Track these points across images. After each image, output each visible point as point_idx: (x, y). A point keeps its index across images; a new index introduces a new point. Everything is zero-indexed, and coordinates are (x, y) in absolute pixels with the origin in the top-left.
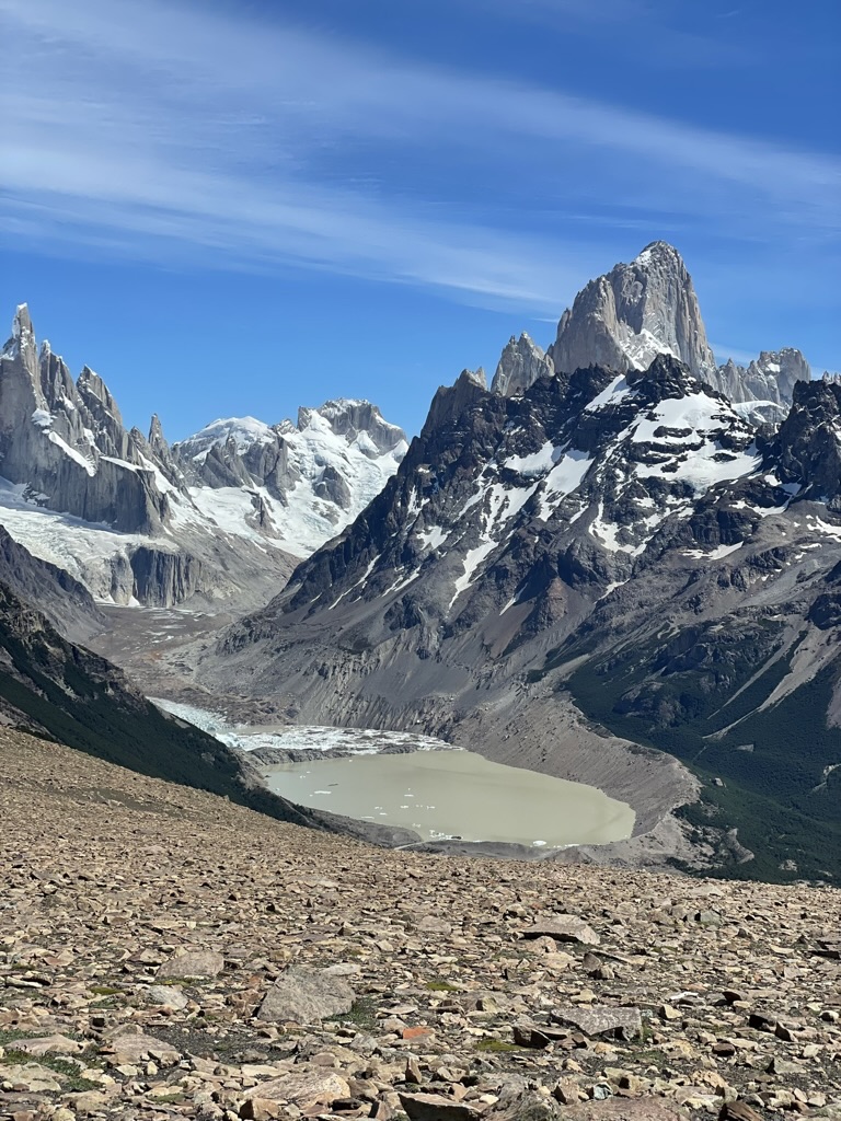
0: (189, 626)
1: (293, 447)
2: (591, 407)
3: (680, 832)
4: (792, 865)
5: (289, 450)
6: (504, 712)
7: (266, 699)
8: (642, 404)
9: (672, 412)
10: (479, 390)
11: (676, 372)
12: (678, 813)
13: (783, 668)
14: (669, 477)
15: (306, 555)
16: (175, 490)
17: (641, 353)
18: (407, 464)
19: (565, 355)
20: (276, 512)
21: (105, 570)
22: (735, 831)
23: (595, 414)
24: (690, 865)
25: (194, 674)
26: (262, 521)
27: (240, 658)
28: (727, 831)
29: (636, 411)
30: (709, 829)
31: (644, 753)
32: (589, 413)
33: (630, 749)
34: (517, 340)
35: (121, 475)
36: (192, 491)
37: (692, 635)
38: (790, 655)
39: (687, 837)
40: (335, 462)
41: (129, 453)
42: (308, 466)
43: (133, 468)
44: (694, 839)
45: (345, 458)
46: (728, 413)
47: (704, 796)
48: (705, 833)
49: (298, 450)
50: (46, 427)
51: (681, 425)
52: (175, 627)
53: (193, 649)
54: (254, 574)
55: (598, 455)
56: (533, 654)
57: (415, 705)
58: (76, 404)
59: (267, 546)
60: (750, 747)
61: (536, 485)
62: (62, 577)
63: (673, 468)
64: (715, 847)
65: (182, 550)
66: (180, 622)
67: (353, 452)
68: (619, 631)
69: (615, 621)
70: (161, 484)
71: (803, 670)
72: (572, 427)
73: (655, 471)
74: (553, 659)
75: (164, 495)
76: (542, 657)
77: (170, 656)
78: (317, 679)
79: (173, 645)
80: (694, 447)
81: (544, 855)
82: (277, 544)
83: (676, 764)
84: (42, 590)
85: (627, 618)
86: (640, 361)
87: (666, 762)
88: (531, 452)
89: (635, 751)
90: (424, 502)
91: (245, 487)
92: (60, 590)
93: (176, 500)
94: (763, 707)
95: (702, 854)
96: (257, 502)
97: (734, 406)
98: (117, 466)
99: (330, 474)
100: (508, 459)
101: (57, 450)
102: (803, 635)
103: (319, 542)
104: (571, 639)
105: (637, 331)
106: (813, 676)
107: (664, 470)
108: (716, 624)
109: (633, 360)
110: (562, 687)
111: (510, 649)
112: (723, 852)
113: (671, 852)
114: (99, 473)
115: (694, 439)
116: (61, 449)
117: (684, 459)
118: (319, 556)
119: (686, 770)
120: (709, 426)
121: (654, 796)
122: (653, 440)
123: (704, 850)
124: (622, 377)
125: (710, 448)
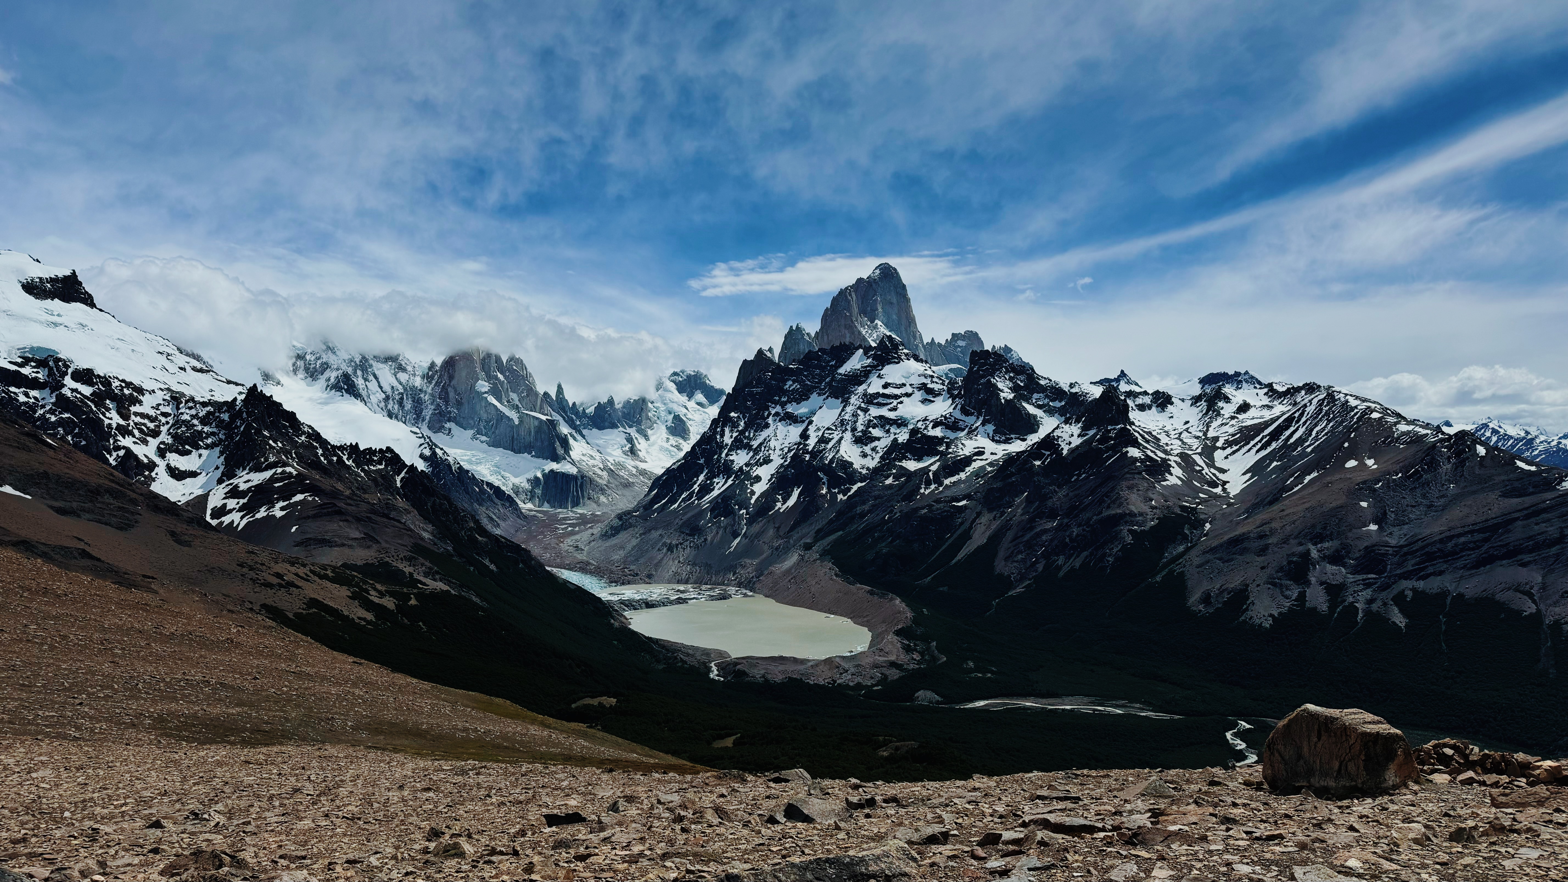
0: (583, 521)
1: (652, 403)
2: (842, 371)
3: (899, 645)
4: (971, 664)
5: (650, 404)
6: (788, 571)
7: (632, 567)
8: (874, 367)
9: (893, 373)
10: (770, 361)
11: (895, 346)
12: (898, 633)
13: (966, 536)
14: (892, 415)
15: (660, 471)
16: (574, 432)
17: (875, 335)
18: (724, 411)
19: (826, 337)
20: (641, 445)
21: (527, 486)
22: (935, 643)
23: (845, 375)
24: (905, 667)
25: (585, 553)
26: (633, 452)
27: (614, 541)
28: (930, 643)
29: (870, 372)
30: (917, 642)
31: (877, 595)
32: (840, 374)
33: (868, 592)
34: (794, 328)
35: (536, 423)
36: (585, 432)
37: (908, 516)
38: (971, 528)
39: (903, 648)
40: (681, 411)
41: (541, 409)
42: (663, 414)
43: (544, 418)
44: (907, 649)
45: (687, 409)
46: (929, 372)
47: (915, 621)
48: (915, 645)
49: (655, 405)
50: (486, 393)
51: (899, 382)
52: (575, 521)
53: (585, 536)
54: (627, 485)
55: (846, 402)
56: (807, 532)
57: (732, 569)
58: (505, 376)
59: (636, 468)
60: (945, 589)
61: (807, 422)
62: (497, 491)
63: (895, 409)
64: (922, 654)
65: (579, 471)
66: (578, 518)
67: (692, 404)
68: (862, 515)
69: (859, 509)
70: (565, 429)
71: (979, 537)
72: (829, 384)
73: (884, 412)
74: (820, 535)
75: (566, 435)
76: (812, 533)
77: (569, 541)
78: (666, 554)
79: (573, 533)
80: (908, 395)
81: (810, 664)
82: (642, 466)
83: (898, 601)
84: (483, 500)
85: (866, 507)
86: (874, 341)
87: (892, 599)
88: (804, 400)
89: (871, 593)
90: (735, 435)
91: (621, 429)
92: (496, 500)
93: (575, 439)
94: (954, 561)
95: (913, 659)
96: (630, 440)
97: (934, 368)
98: (534, 417)
99: (677, 418)
100: (789, 405)
101: (492, 408)
102: (979, 515)
103: (668, 463)
104: (831, 522)
105: (872, 322)
106: (985, 541)
107: (890, 410)
108: (923, 508)
109: (870, 340)
110: (824, 554)
111: (792, 529)
112: (927, 657)
113: (893, 658)
114: (521, 422)
115: (909, 389)
116: (495, 407)
117: (901, 402)
118: (668, 471)
119: (904, 605)
120: (917, 381)
121: (884, 622)
122: (882, 391)
123: (915, 656)
124: (861, 351)
125: (919, 395)
